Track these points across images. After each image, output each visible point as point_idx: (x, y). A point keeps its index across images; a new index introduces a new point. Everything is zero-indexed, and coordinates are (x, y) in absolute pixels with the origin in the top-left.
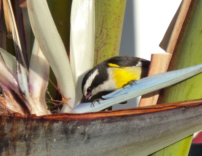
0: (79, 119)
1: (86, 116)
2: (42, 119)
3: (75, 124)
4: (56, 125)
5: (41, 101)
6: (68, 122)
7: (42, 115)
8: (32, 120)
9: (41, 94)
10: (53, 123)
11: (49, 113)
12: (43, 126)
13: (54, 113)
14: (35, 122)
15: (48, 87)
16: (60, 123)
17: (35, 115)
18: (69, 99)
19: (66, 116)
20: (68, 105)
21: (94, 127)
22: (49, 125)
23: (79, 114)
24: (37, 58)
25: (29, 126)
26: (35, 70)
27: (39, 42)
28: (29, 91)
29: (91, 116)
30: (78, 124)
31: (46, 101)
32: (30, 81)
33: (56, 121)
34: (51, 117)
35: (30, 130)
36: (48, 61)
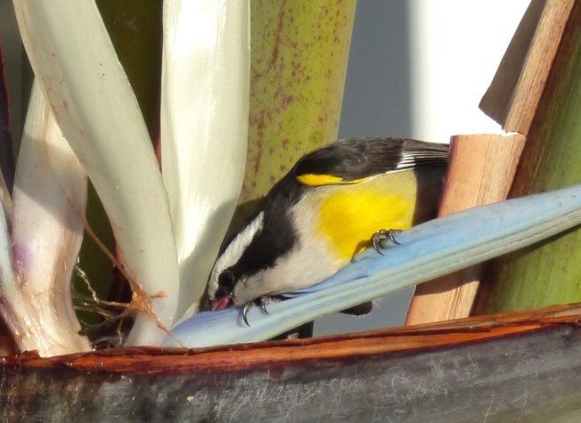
0: (191, 369)
1: (217, 359)
2: (60, 369)
3: (177, 385)
4: (108, 389)
5: (55, 303)
6: (153, 379)
7: (59, 352)
8: (26, 371)
9: (57, 279)
10: (99, 383)
11: (86, 346)
12: (62, 394)
13: (101, 346)
14: (33, 379)
15: (82, 254)
16: (126, 383)
17: (33, 355)
18: (159, 296)
19: (146, 358)
20: (153, 317)
21: (247, 399)
22: (84, 391)
23: (192, 352)
24: (44, 149)
25: (12, 394)
26: (36, 194)
27: (49, 90)
28: (15, 269)
29: (235, 359)
30: (189, 388)
31: (75, 302)
32: (18, 231)
33: (112, 375)
34: (90, 362)
35: (18, 406)
36: (83, 160)
